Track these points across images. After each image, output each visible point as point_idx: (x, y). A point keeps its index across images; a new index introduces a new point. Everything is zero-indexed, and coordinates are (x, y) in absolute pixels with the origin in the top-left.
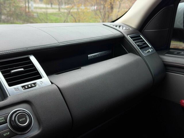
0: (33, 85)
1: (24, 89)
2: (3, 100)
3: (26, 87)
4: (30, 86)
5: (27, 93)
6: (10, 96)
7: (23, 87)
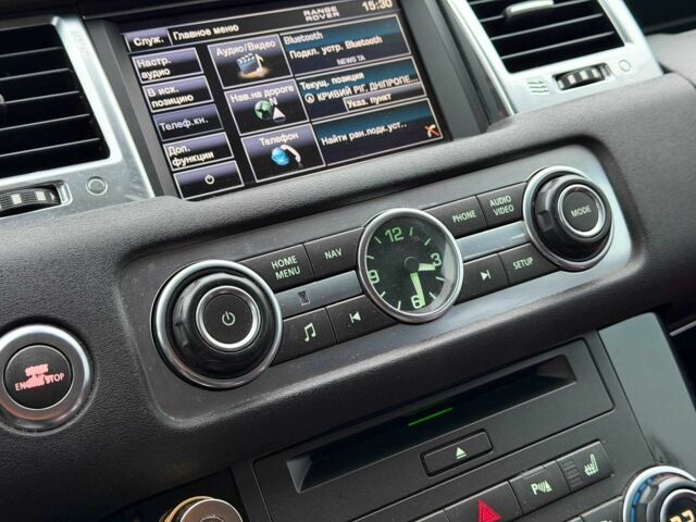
0: (596, 74)
1: (562, 86)
2: (483, 130)
3: (572, 80)
4: (584, 76)
5: (583, 102)
6: (516, 112)
7: (558, 77)
